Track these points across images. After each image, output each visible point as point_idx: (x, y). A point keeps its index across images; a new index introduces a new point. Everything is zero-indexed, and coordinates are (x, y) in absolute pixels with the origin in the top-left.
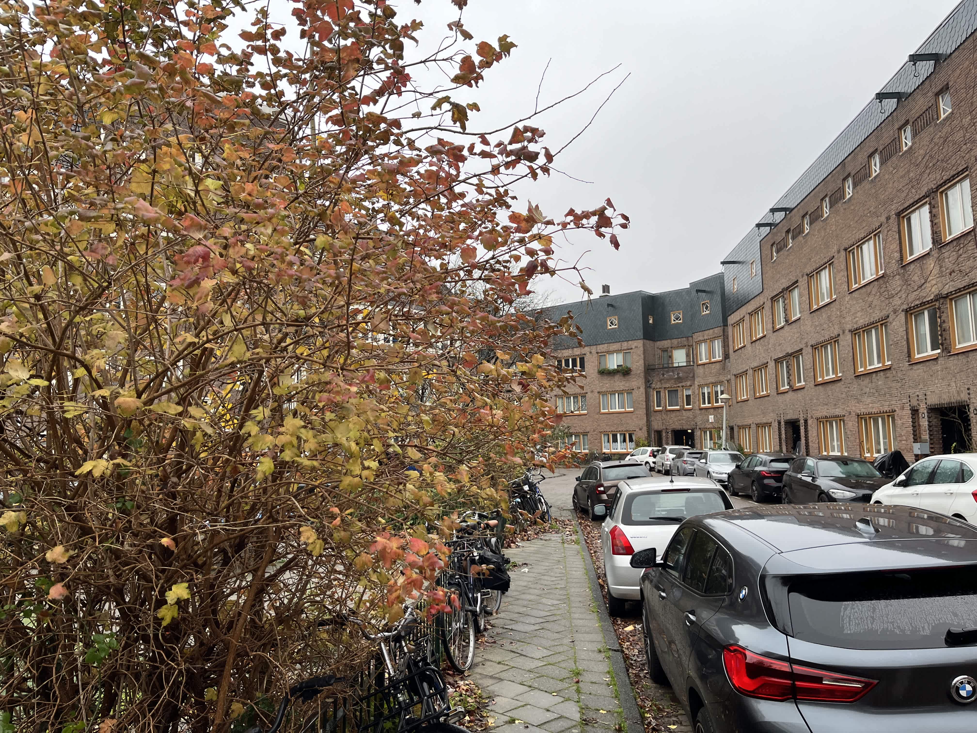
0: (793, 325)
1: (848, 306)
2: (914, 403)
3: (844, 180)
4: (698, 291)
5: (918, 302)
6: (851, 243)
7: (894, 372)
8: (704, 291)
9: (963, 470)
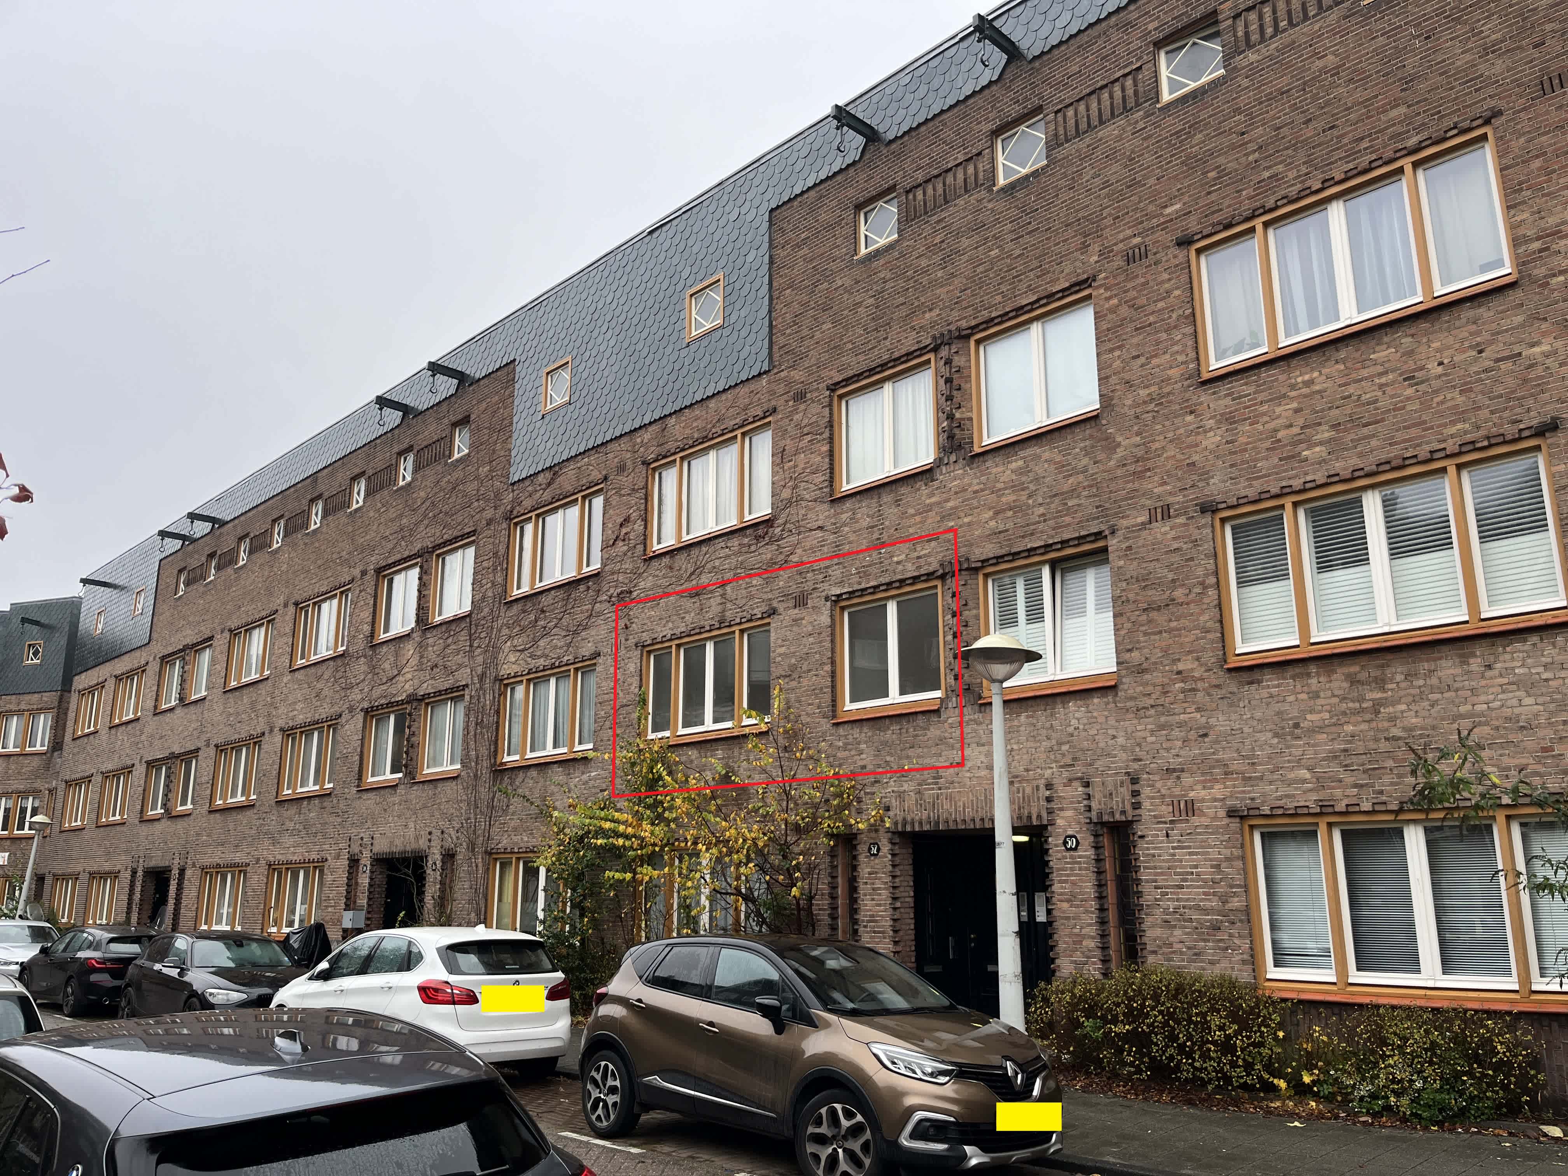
0: (192, 708)
1: (285, 691)
2: (356, 849)
3: (312, 501)
4: (24, 620)
5: (383, 701)
6: (306, 595)
7: (335, 801)
8: (37, 623)
9: (410, 952)
